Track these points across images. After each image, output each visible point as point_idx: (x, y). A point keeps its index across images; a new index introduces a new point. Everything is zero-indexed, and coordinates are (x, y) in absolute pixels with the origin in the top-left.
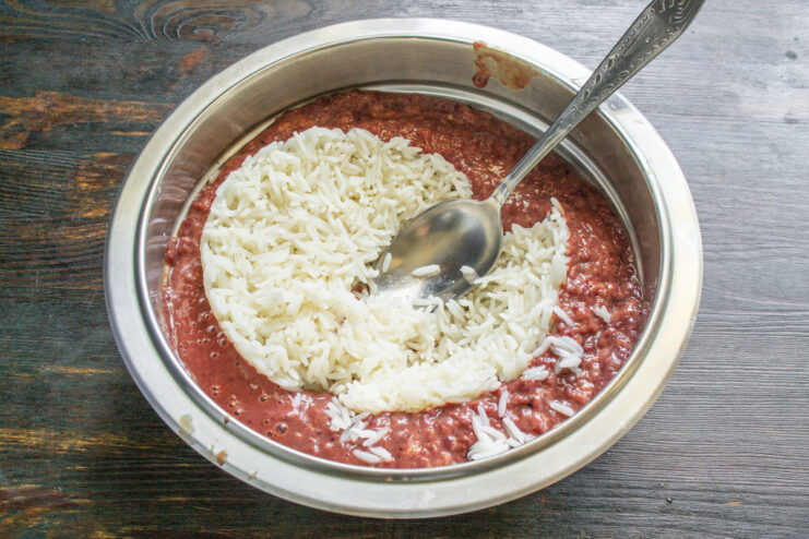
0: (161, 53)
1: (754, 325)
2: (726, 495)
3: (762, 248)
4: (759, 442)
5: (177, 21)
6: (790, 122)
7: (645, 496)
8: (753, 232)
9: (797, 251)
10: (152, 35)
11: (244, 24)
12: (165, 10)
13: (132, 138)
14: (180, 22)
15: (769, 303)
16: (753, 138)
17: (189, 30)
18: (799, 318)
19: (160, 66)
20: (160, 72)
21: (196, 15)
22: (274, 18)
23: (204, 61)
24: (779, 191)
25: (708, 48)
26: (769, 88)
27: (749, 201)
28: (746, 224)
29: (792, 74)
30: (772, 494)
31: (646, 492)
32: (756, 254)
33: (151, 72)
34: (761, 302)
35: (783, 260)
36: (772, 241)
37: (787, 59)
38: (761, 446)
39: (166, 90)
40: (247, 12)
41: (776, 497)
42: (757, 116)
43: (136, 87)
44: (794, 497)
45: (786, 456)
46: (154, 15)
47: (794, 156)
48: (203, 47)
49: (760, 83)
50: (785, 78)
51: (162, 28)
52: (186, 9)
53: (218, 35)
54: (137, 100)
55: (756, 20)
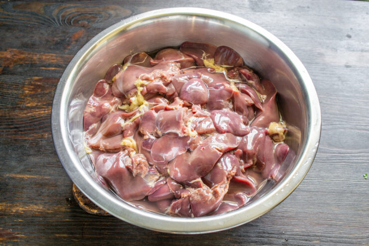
0: (64, 32)
1: (328, 160)
2: (312, 238)
3: (333, 124)
4: (329, 214)
5: (71, 17)
6: (347, 67)
7: (275, 238)
8: (329, 117)
9: (349, 126)
10: (60, 24)
11: (102, 19)
12: (66, 12)
13: (49, 70)
14: (73, 18)
15: (335, 149)
16: (330, 74)
17: (77, 22)
18: (349, 157)
19: (63, 38)
20: (63, 40)
21: (80, 15)
22: (115, 16)
23: (82, 36)
24: (341, 98)
25: (311, 33)
26: (338, 51)
27: (327, 103)
28: (326, 113)
29: (349, 45)
30: (334, 237)
31: (276, 236)
32: (330, 127)
33: (59, 41)
34: (331, 149)
35: (342, 130)
36: (338, 121)
37: (347, 38)
38: (330, 215)
39: (65, 48)
40: (103, 14)
41: (335, 239)
42: (332, 64)
43: (52, 47)
44: (343, 239)
45: (341, 220)
46: (61, 15)
47: (348, 82)
48: (83, 29)
49: (334, 49)
50: (346, 47)
51: (64, 20)
52: (76, 12)
53: (90, 24)
54: (52, 53)
55: (334, 20)
